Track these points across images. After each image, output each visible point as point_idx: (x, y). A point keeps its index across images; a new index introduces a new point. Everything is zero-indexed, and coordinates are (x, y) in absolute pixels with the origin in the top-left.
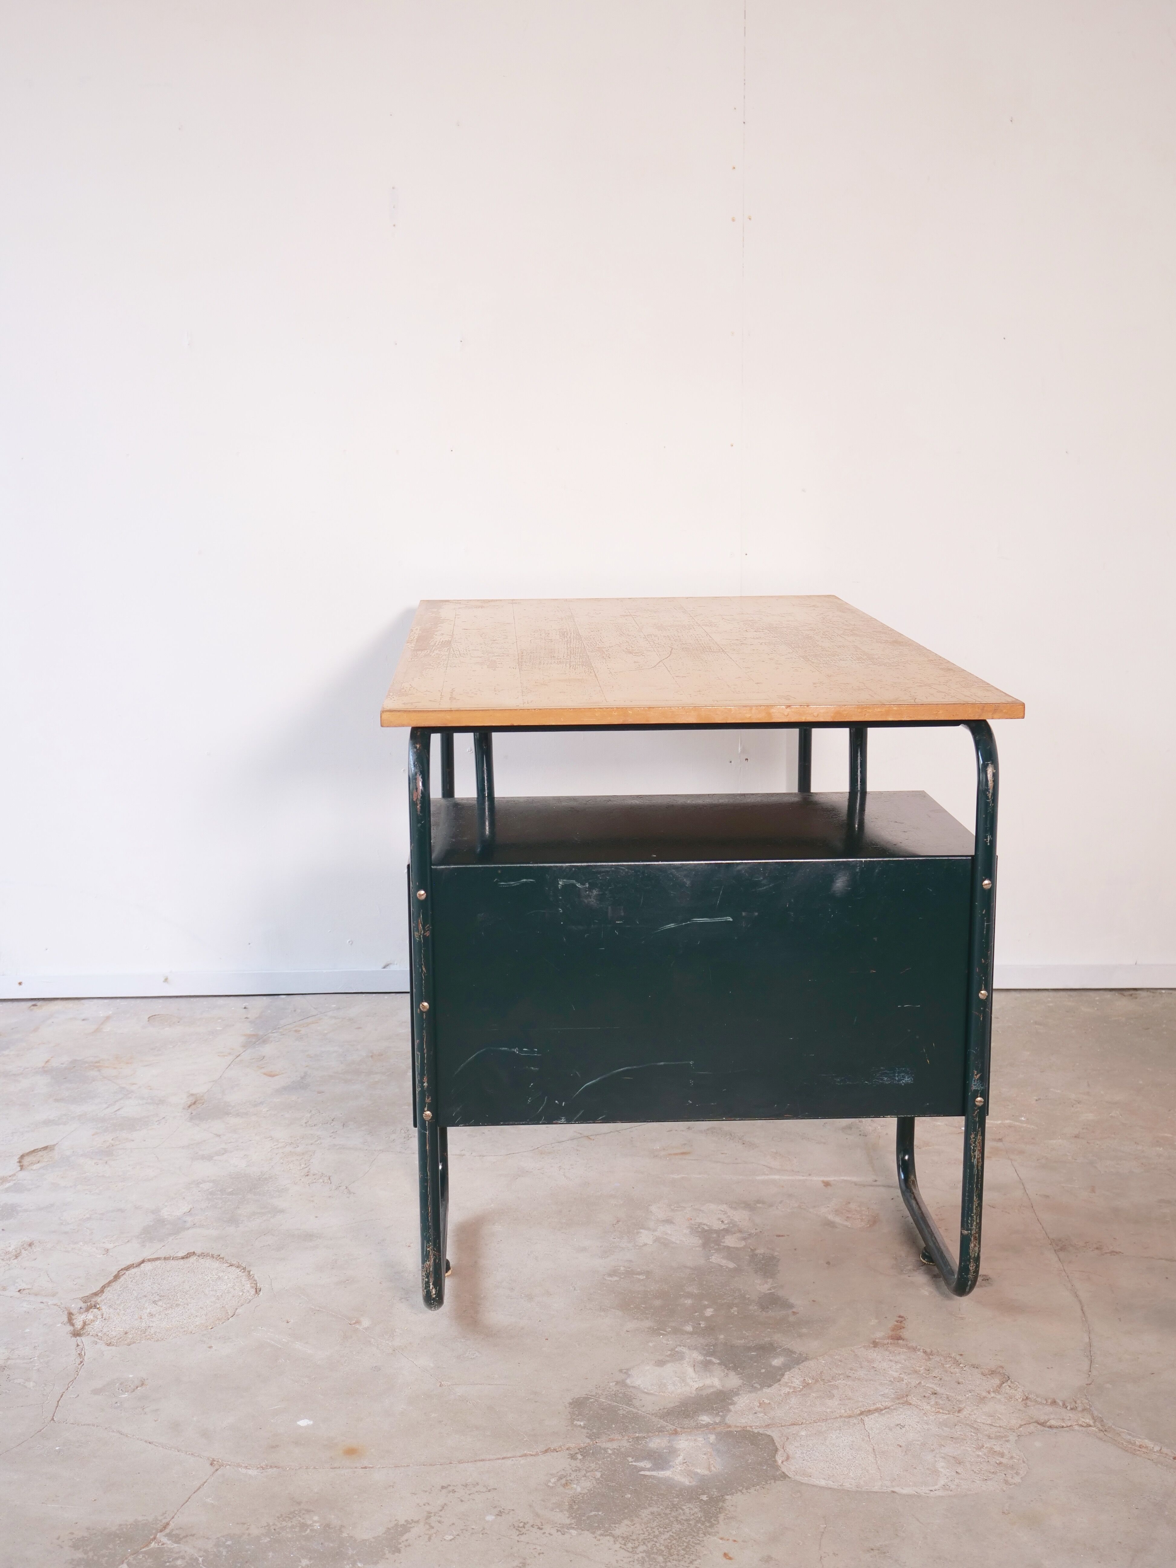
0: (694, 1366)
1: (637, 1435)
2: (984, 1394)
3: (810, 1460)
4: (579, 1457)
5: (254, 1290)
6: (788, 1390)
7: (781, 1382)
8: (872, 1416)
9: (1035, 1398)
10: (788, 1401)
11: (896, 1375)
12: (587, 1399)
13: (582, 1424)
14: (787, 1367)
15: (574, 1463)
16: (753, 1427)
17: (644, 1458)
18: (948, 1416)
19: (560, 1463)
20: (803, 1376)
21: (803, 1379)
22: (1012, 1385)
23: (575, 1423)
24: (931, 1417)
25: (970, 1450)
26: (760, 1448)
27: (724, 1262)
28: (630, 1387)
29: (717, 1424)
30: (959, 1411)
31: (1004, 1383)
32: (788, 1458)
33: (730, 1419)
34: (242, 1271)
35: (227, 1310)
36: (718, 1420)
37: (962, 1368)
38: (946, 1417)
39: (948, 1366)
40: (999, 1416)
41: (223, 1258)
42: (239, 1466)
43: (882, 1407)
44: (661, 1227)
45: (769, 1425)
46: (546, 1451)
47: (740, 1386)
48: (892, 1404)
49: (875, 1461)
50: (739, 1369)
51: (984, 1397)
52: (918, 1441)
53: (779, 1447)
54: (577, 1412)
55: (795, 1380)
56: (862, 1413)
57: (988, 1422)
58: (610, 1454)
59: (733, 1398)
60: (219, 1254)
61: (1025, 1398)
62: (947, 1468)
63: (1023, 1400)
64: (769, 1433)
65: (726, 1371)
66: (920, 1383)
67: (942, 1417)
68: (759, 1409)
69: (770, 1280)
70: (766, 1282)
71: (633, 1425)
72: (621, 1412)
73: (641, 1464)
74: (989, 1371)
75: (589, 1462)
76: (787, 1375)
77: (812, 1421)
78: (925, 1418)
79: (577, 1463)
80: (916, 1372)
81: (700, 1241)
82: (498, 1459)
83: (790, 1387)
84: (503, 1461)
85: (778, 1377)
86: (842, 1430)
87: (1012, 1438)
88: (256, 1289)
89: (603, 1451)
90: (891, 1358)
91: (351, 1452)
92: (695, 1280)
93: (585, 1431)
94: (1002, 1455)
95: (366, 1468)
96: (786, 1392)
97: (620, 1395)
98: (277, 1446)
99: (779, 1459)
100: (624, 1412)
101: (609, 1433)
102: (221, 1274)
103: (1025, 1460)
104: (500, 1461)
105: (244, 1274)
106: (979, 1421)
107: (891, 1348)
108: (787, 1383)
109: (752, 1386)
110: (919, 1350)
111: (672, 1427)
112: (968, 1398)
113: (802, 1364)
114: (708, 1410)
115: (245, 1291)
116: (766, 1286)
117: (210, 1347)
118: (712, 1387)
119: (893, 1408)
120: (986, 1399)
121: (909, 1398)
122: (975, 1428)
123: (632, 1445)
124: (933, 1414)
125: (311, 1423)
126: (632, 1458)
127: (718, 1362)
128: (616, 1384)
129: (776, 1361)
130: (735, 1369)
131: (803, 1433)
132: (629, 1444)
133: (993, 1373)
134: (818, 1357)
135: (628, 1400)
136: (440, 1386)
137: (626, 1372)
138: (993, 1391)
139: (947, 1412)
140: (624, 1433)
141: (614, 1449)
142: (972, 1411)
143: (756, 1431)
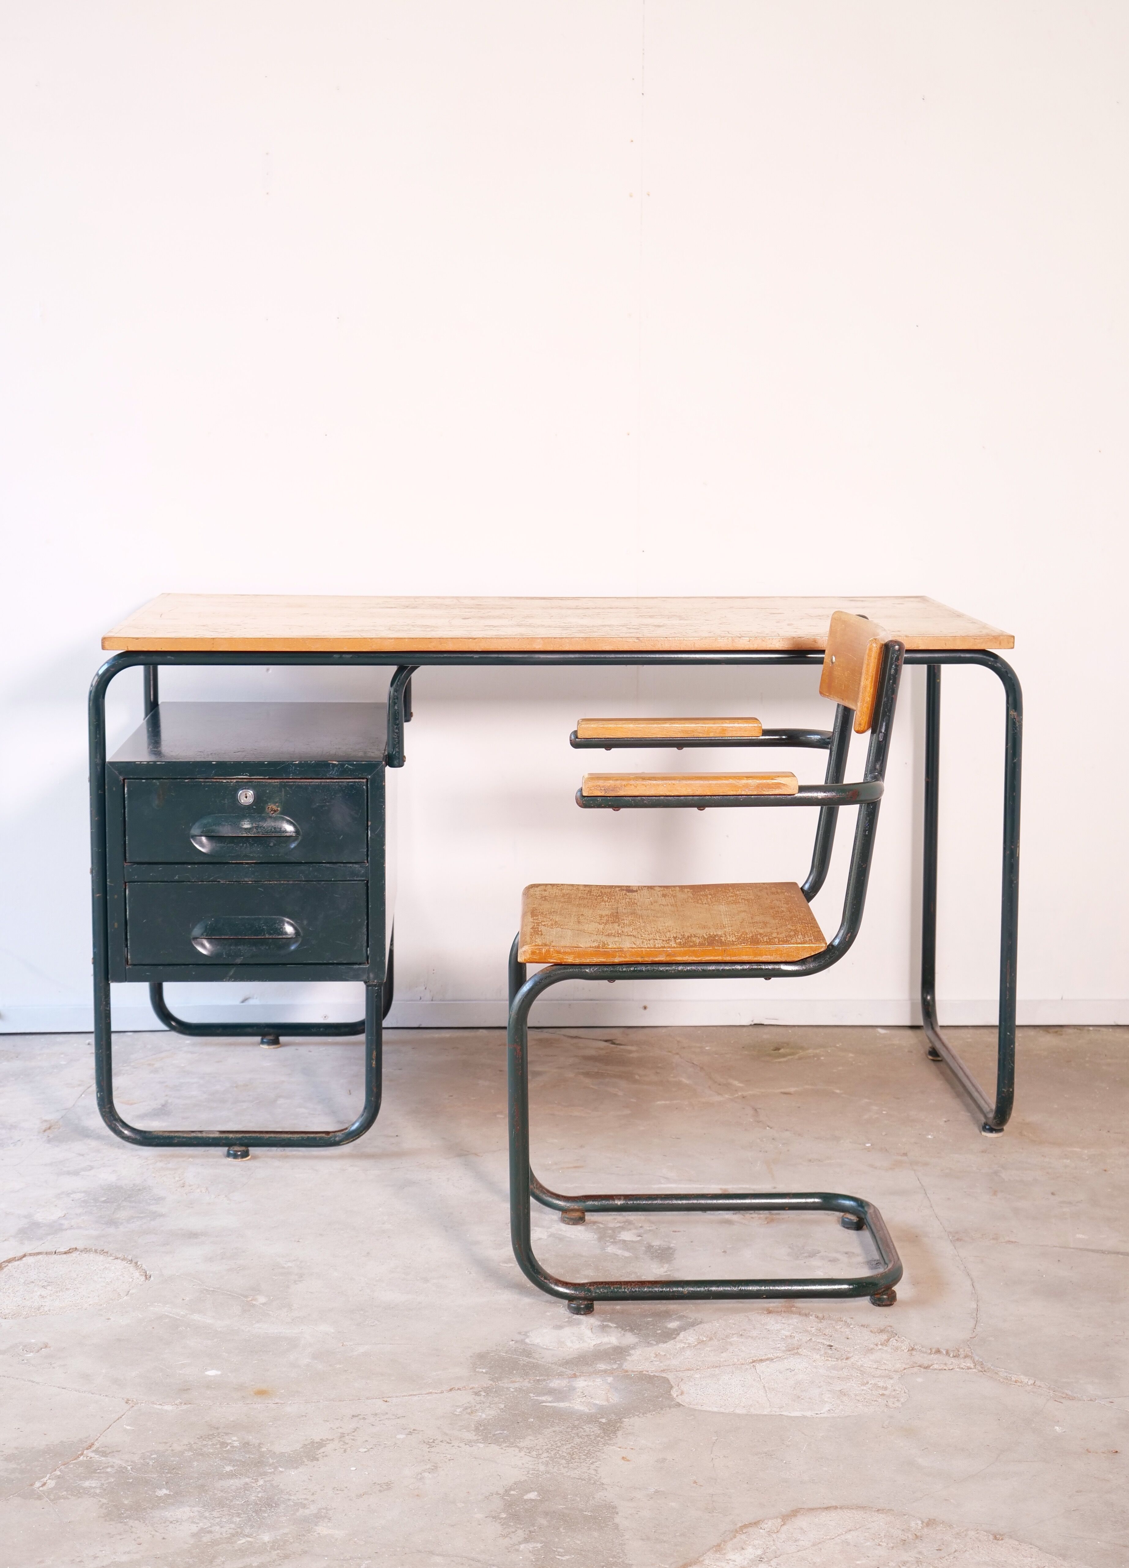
0: (592, 1329)
1: (538, 1378)
2: (872, 1346)
3: (703, 1394)
4: (483, 1393)
5: (144, 1278)
6: (683, 1345)
7: (676, 1340)
8: (764, 1364)
9: (920, 1348)
10: (683, 1353)
11: (788, 1334)
12: (488, 1353)
13: (484, 1371)
14: (682, 1329)
15: (478, 1398)
16: (649, 1372)
17: (545, 1394)
18: (836, 1362)
19: (465, 1398)
20: (698, 1335)
21: (697, 1337)
22: (899, 1339)
23: (477, 1370)
24: (820, 1364)
25: (855, 1385)
26: (656, 1386)
27: (619, 1252)
28: (529, 1345)
29: (615, 1369)
30: (847, 1359)
31: (891, 1338)
32: (682, 1393)
33: (627, 1366)
34: (129, 1262)
35: (119, 1293)
36: (615, 1366)
37: (852, 1328)
38: (834, 1363)
39: (838, 1327)
40: (885, 1362)
41: (107, 1253)
42: (153, 1403)
43: (773, 1357)
44: (556, 1226)
45: (664, 1370)
46: (451, 1390)
47: (637, 1343)
48: (784, 1354)
49: (765, 1395)
50: (635, 1331)
51: (872, 1349)
52: (807, 1380)
53: (673, 1385)
54: (479, 1363)
55: (690, 1338)
56: (754, 1362)
57: (874, 1367)
58: (513, 1392)
59: (630, 1352)
60: (102, 1249)
61: (911, 1349)
62: (833, 1398)
63: (908, 1351)
64: (664, 1375)
65: (623, 1332)
66: (811, 1339)
67: (829, 1364)
68: (655, 1359)
69: (666, 1266)
70: (663, 1267)
71: (534, 1371)
72: (521, 1362)
73: (544, 1398)
74: (878, 1330)
75: (493, 1397)
76: (682, 1335)
77: (706, 1368)
78: (814, 1364)
79: (482, 1398)
80: (807, 1331)
81: (596, 1236)
82: (405, 1396)
83: (685, 1343)
84: (410, 1397)
85: (674, 1336)
86: (735, 1374)
87: (896, 1377)
88: (146, 1276)
89: (505, 1390)
90: (783, 1322)
91: (261, 1393)
92: (591, 1266)
93: (488, 1376)
94: (886, 1388)
95: (277, 1403)
96: (682, 1347)
97: (521, 1350)
98: (189, 1389)
99: (674, 1393)
100: (525, 1363)
101: (511, 1377)
102: (107, 1265)
103: (906, 1391)
104: (407, 1397)
105: (131, 1265)
106: (865, 1366)
107: (783, 1314)
108: (681, 1340)
109: (648, 1343)
110: (811, 1315)
111: (570, 1372)
112: (856, 1349)
113: (698, 1326)
114: (605, 1360)
115: (134, 1278)
116: (662, 1269)
117: (108, 1319)
118: (609, 1344)
119: (784, 1357)
120: (873, 1350)
121: (800, 1350)
122: (861, 1371)
123: (533, 1385)
124: (822, 1361)
125: (219, 1373)
126: (534, 1394)
127: (615, 1326)
128: (515, 1343)
129: (671, 1324)
130: (632, 1330)
131: (697, 1376)
132: (530, 1384)
133: (882, 1331)
134: (713, 1322)
135: (529, 1354)
136: (342, 1346)
137: (526, 1334)
138: (881, 1345)
139: (835, 1360)
140: (525, 1377)
141: (517, 1388)
142: (860, 1358)
143: (652, 1374)
